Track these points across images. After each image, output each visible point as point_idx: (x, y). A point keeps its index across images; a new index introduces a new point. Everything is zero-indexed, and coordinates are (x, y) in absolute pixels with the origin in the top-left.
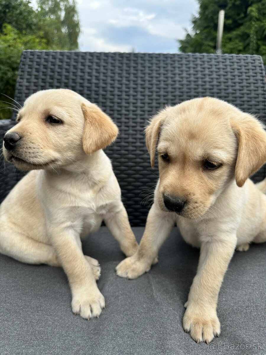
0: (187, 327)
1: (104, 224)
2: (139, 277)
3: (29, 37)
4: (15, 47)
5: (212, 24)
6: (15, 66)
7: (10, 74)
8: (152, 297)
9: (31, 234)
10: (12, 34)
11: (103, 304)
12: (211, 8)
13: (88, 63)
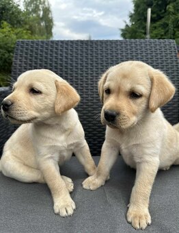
0: (129, 220)
1: (74, 155)
2: (98, 189)
3: (19, 30)
4: (9, 36)
5: (143, 18)
6: (10, 49)
7: (7, 55)
8: (106, 201)
9: (26, 162)
10: (7, 28)
11: (74, 207)
12: (142, 7)
13: (60, 48)
